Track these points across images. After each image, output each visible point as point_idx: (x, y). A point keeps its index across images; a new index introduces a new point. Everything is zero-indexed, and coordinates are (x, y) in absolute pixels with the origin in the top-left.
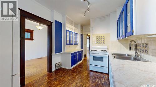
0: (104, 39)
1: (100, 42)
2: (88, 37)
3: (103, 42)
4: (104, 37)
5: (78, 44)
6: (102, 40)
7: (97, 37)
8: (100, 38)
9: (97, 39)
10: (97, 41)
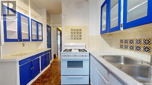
0: (81, 33)
1: (76, 37)
2: (59, 32)
3: (79, 37)
4: (80, 30)
5: (42, 40)
6: (79, 34)
7: (72, 30)
8: (76, 32)
9: (72, 33)
10: (72, 36)
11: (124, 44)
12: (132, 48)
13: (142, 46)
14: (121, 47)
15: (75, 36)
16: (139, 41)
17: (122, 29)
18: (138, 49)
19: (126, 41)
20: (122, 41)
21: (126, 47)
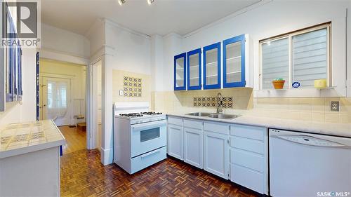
0: (140, 85)
1: (133, 92)
3: (138, 92)
4: (140, 80)
6: (138, 88)
7: (126, 79)
8: (133, 82)
9: (125, 84)
10: (126, 89)
11: (198, 102)
12: (204, 105)
13: (211, 102)
14: (195, 105)
15: (131, 89)
16: (209, 99)
17: (202, 88)
18: (208, 105)
19: (199, 99)
20: (195, 99)
21: (200, 105)
